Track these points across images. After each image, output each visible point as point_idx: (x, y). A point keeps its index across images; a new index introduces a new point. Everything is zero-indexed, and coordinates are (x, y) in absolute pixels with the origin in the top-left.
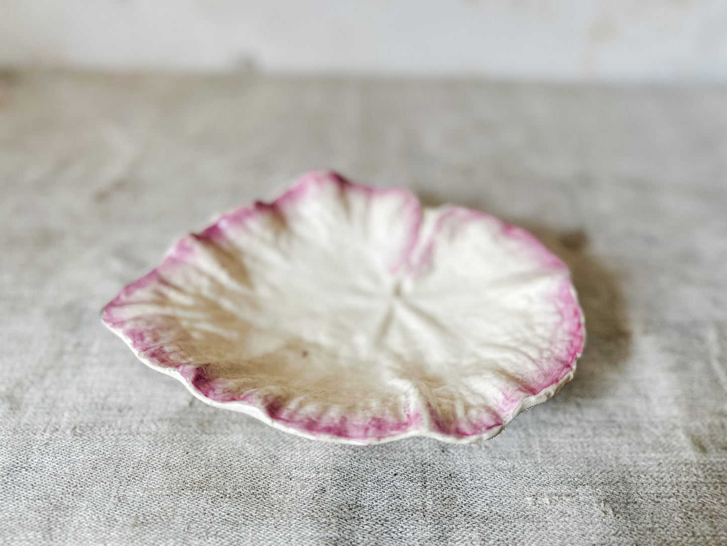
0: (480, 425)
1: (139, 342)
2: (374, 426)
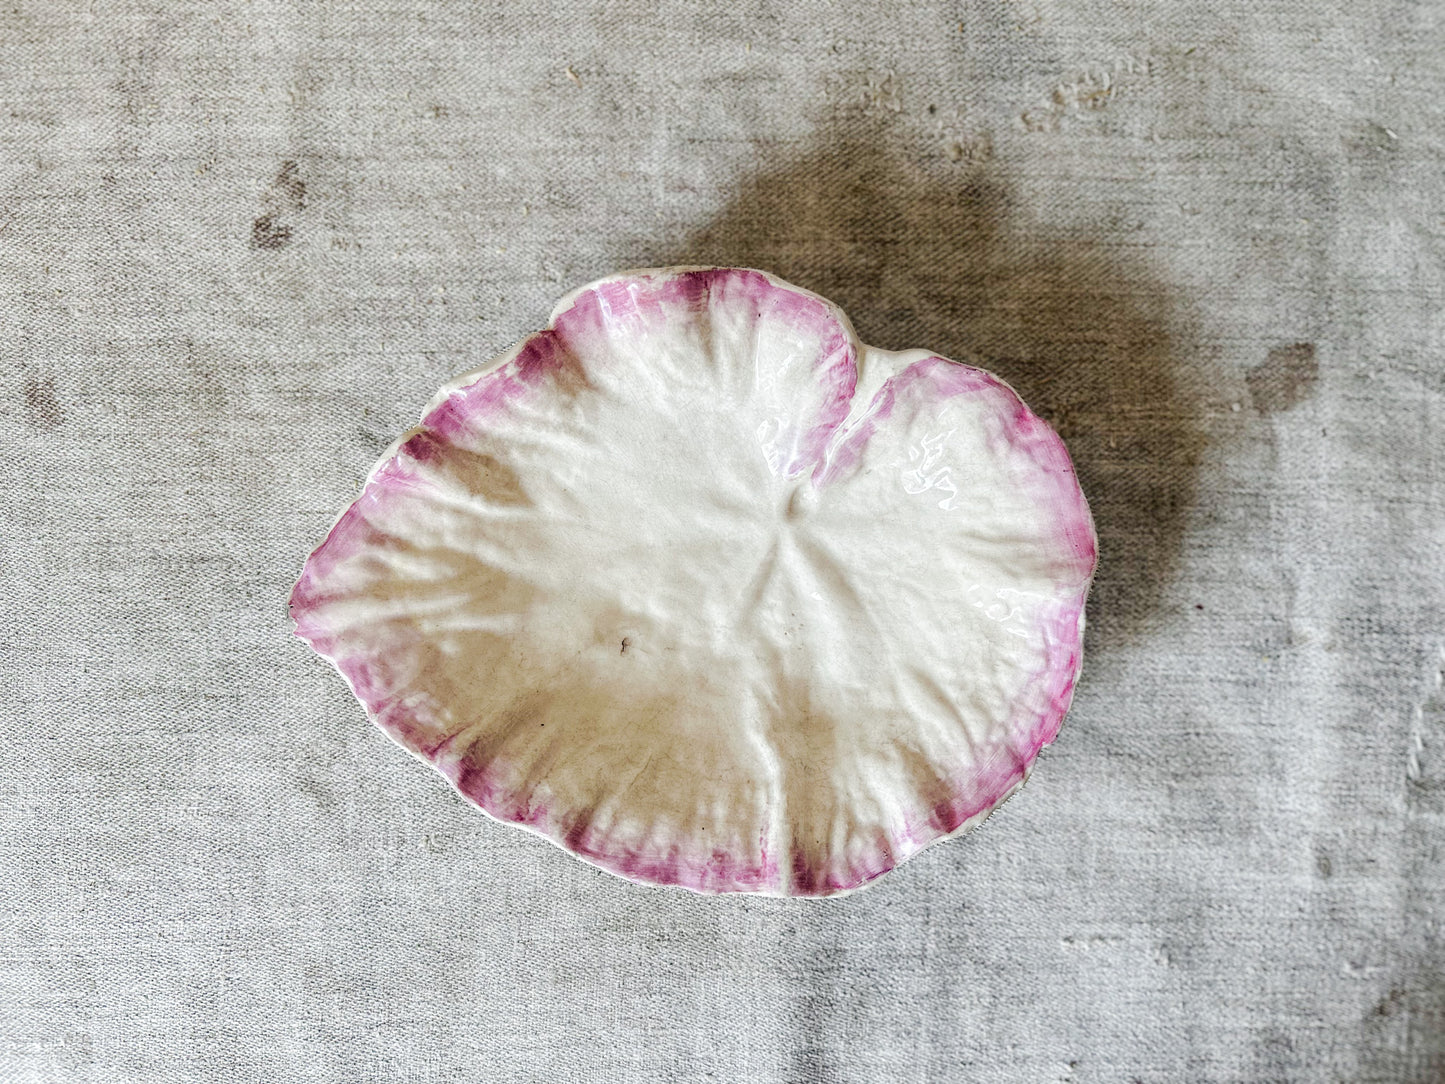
0: (861, 870)
1: (363, 689)
2: (714, 870)
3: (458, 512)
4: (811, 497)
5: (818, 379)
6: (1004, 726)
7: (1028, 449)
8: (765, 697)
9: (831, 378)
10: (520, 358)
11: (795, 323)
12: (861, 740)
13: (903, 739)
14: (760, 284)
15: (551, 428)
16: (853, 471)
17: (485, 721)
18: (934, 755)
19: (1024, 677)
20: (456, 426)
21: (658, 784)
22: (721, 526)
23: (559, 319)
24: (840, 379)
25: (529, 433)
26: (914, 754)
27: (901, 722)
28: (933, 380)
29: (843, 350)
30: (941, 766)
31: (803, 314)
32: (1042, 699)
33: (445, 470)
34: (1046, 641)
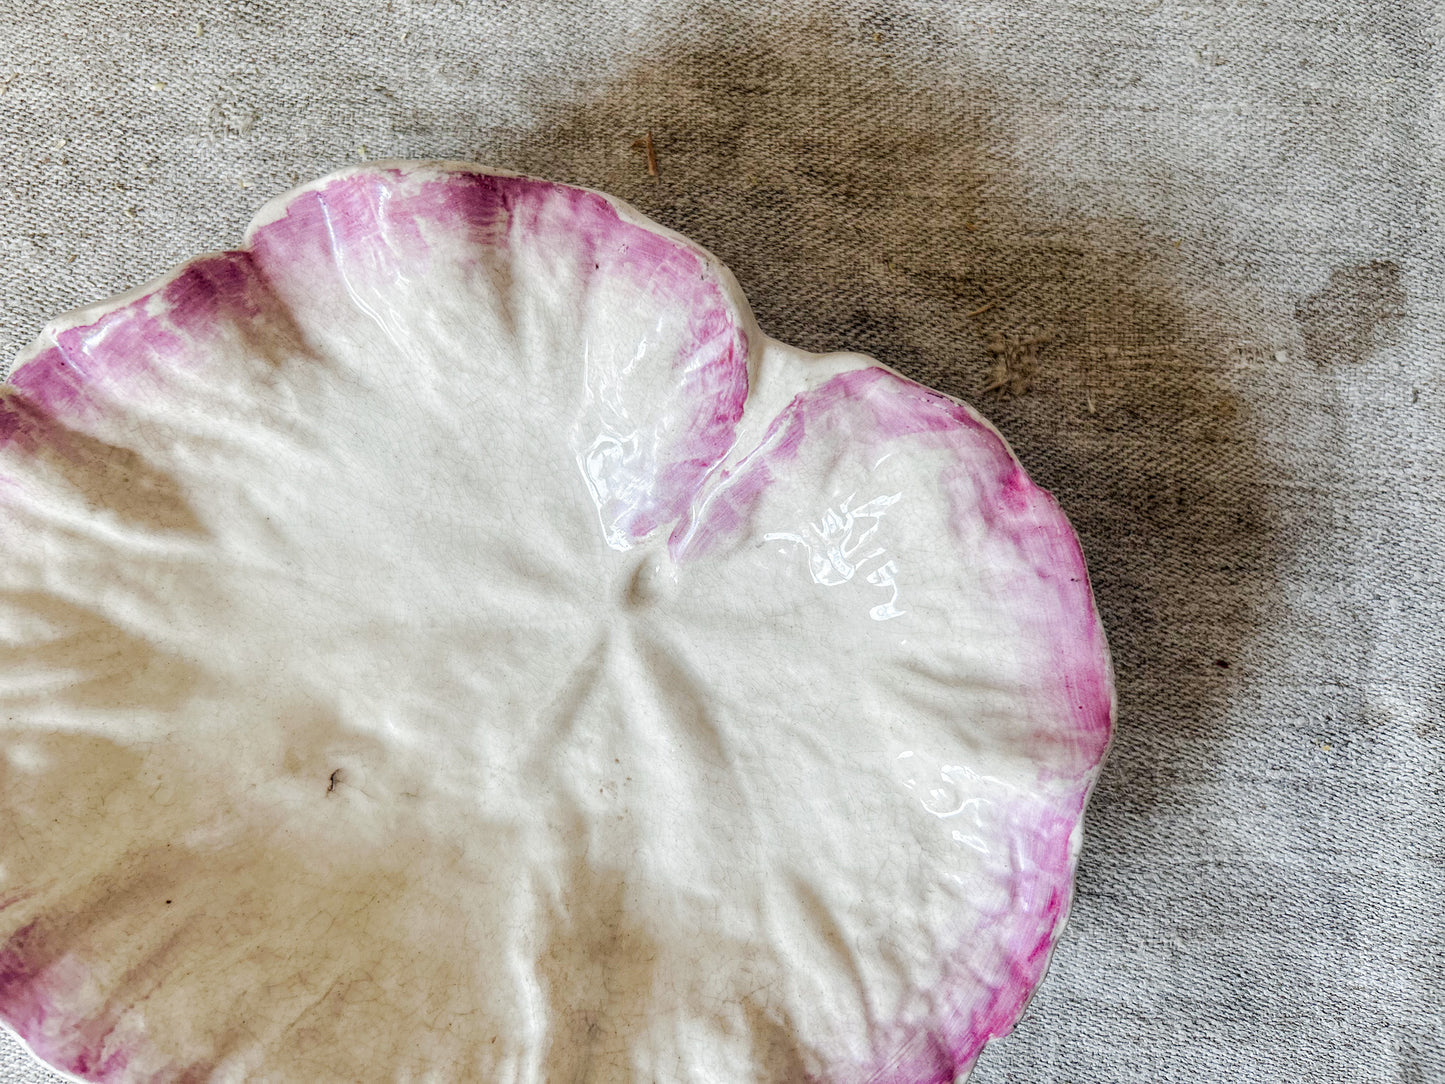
3: (69, 534)
4: (668, 574)
5: (683, 383)
6: (928, 997)
7: (1016, 538)
8: (548, 896)
9: (704, 384)
10: (174, 288)
11: (651, 284)
12: (693, 989)
13: (760, 997)
14: (601, 216)
15: (237, 415)
16: (735, 541)
17: (56, 893)
18: (808, 1032)
19: (971, 917)
20: (70, 393)
21: (339, 1027)
22: (518, 603)
23: (258, 236)
24: (719, 387)
25: (197, 418)
26: (775, 1028)
27: (763, 967)
28: (870, 405)
29: (726, 338)
30: (816, 1054)
31: (664, 269)
32: (996, 960)
33: (40, 463)
34: (1013, 862)
